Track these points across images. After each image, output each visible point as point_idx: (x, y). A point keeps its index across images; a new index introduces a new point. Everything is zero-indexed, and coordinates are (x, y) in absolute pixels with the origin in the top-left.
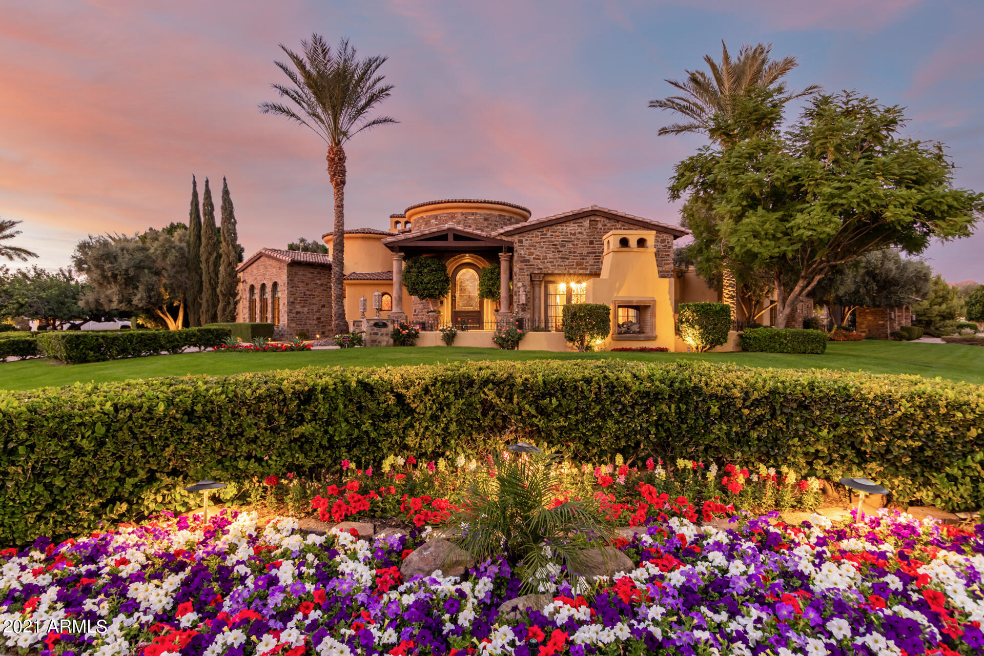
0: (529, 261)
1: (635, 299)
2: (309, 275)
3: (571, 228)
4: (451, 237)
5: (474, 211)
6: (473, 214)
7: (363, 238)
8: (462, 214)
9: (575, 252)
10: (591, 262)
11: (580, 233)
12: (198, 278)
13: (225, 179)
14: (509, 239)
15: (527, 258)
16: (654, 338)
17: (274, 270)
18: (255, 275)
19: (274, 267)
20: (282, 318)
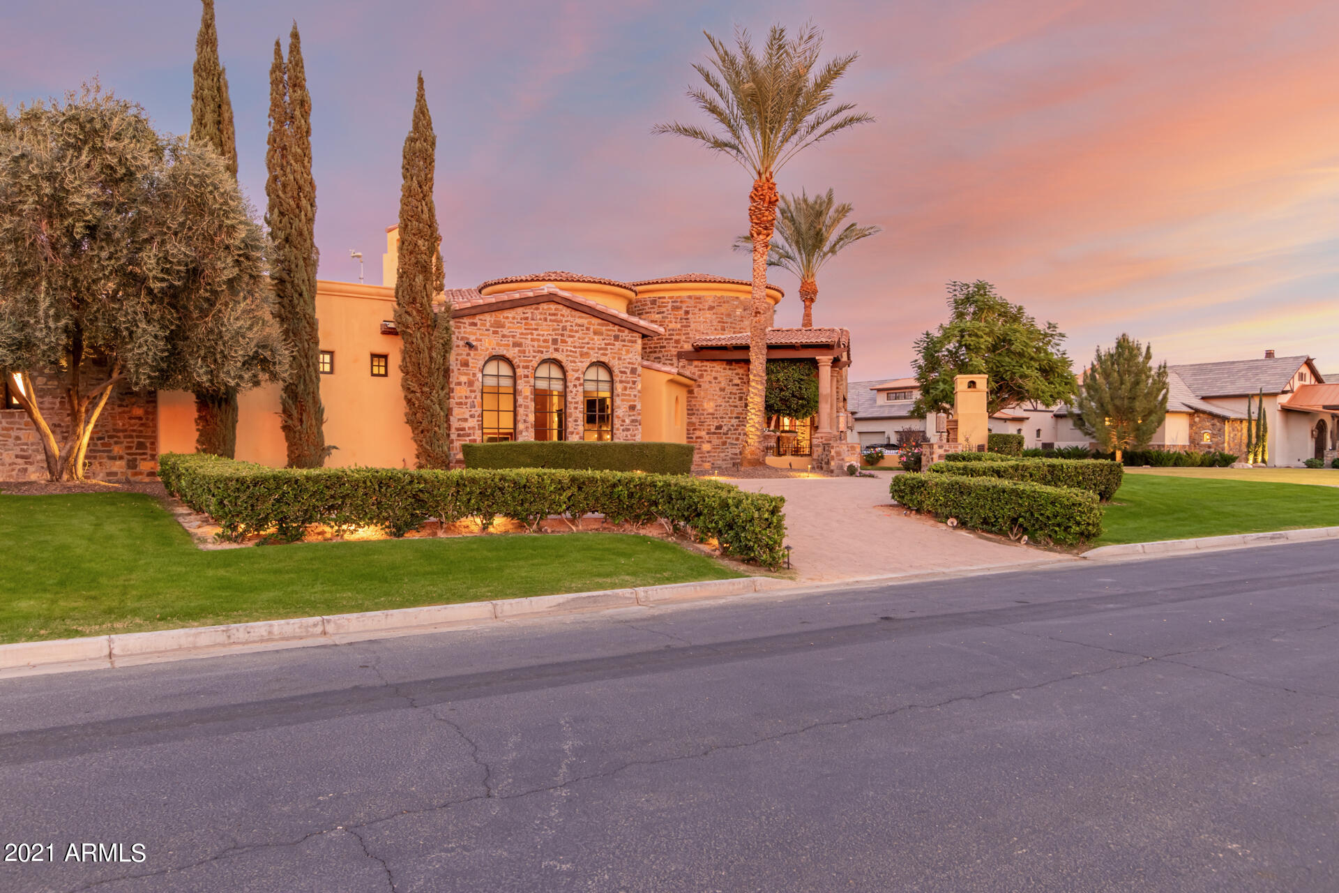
17: (596, 337)
18: (513, 337)
19: (595, 333)
20: (625, 433)
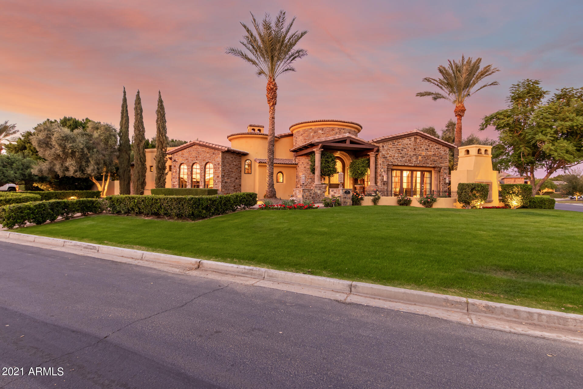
0: (386, 158)
1: (485, 181)
2: (231, 159)
3: (406, 141)
4: (348, 142)
5: (344, 127)
6: (344, 129)
7: (262, 138)
8: (338, 129)
9: (407, 154)
10: (415, 160)
11: (410, 144)
12: (128, 157)
13: (160, 92)
14: (377, 145)
15: (386, 156)
16: (490, 202)
17: (207, 154)
18: (186, 157)
19: (207, 153)
20: (216, 186)
